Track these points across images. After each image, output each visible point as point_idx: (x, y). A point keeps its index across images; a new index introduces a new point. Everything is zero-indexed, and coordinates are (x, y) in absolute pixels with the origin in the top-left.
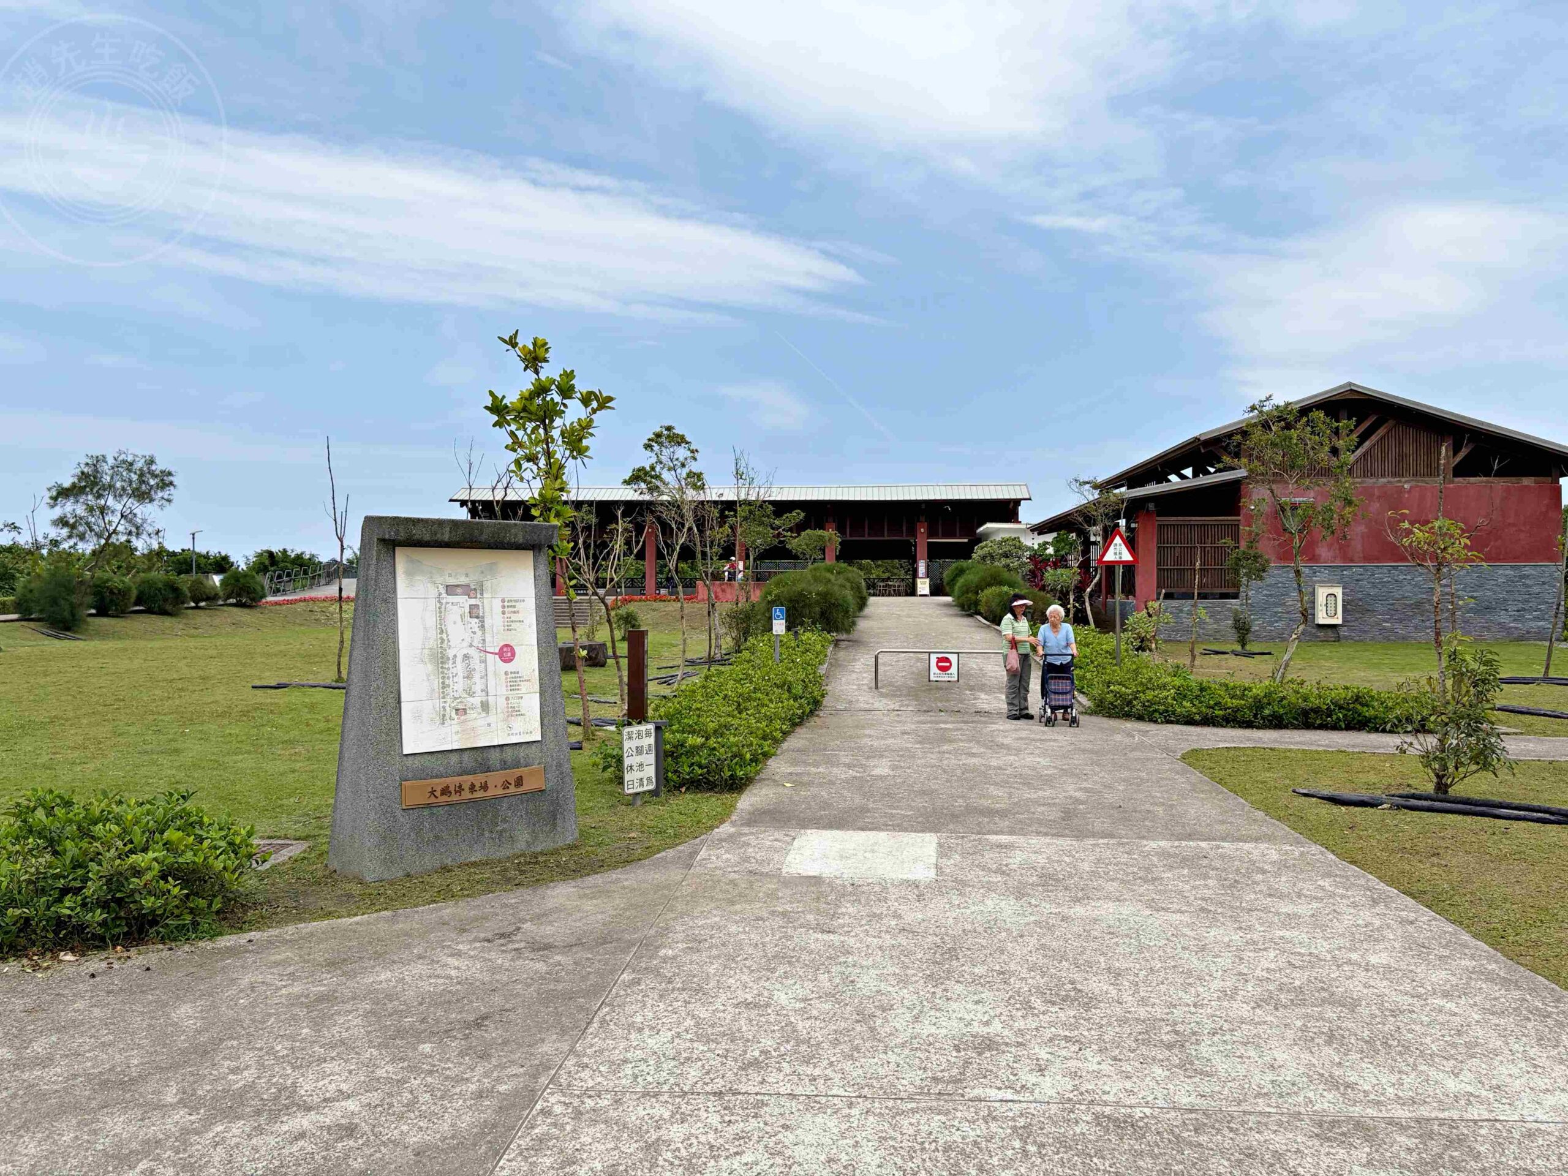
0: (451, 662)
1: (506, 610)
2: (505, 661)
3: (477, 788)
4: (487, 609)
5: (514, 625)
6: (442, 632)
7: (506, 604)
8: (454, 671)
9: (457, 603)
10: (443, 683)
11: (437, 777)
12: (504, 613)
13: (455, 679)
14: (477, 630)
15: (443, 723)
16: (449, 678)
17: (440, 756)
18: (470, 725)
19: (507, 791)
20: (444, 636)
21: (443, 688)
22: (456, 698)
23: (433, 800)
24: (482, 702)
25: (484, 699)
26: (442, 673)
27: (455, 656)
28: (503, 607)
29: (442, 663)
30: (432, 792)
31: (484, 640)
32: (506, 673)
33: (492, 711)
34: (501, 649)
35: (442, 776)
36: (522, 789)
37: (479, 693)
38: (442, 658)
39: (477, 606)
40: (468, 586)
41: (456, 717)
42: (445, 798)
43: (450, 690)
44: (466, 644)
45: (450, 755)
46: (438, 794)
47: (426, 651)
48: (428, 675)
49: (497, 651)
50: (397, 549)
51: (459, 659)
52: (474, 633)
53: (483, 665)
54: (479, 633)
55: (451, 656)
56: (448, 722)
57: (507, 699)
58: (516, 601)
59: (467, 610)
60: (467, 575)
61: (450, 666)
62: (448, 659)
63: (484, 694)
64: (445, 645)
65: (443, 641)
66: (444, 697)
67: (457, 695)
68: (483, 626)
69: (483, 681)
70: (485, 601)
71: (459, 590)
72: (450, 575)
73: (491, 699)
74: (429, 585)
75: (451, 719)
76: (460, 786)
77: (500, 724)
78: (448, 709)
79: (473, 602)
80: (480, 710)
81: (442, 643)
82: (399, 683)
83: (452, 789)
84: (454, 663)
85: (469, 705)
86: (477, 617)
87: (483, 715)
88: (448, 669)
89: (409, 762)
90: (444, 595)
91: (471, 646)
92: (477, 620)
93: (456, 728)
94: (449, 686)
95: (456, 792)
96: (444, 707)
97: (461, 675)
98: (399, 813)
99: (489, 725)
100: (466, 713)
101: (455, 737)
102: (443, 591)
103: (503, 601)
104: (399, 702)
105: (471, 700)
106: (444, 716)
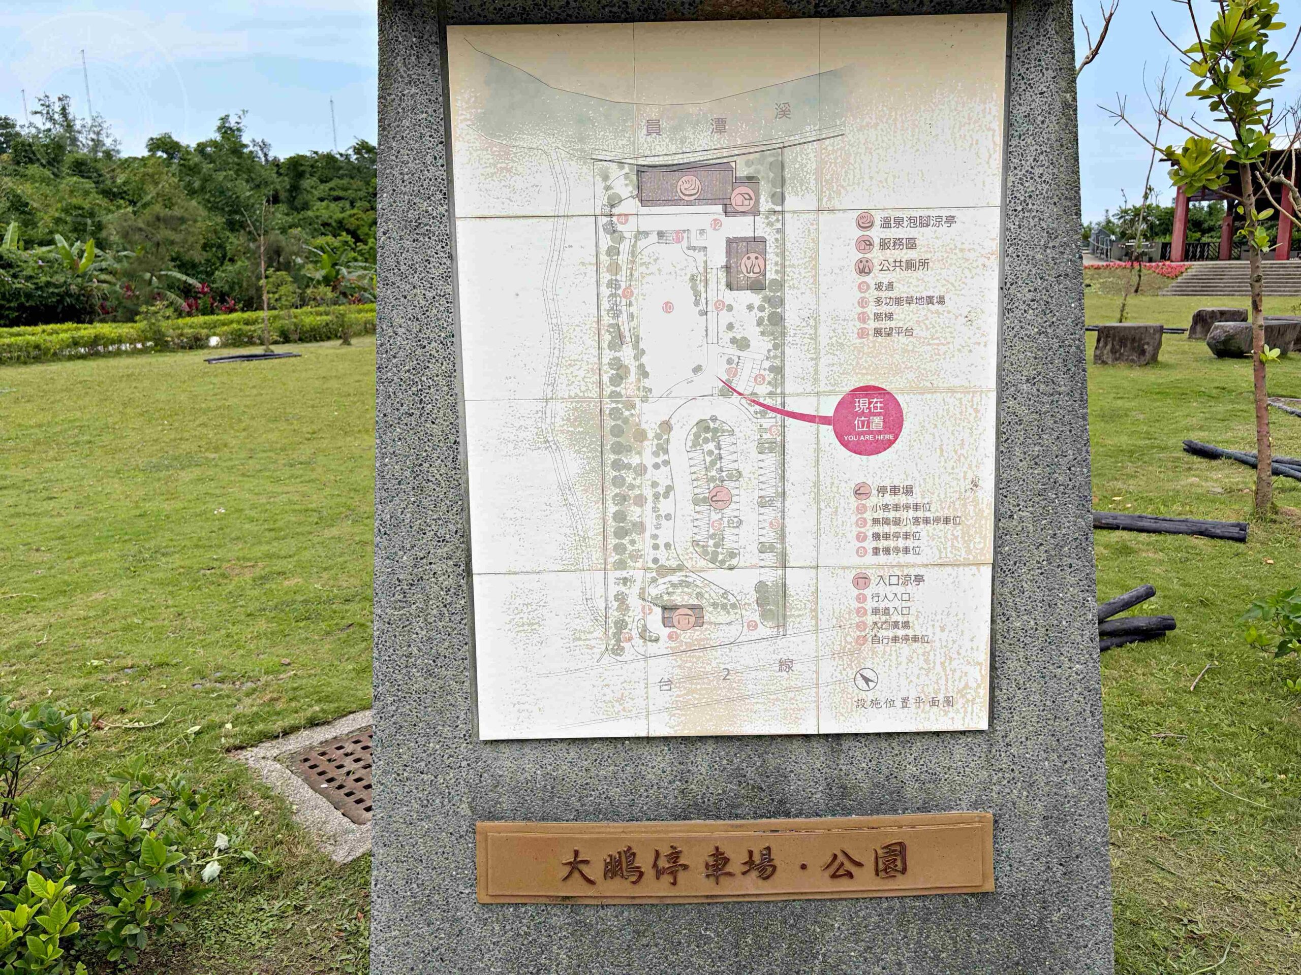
0: (649, 446)
1: (876, 255)
2: (858, 449)
3: (736, 865)
4: (795, 256)
5: (903, 316)
6: (618, 340)
7: (876, 234)
8: (662, 476)
9: (679, 235)
10: (620, 517)
11: (598, 814)
12: (863, 269)
13: (665, 506)
14: (752, 332)
15: (618, 650)
16: (640, 501)
17: (608, 751)
18: (717, 659)
19: (844, 885)
20: (627, 354)
21: (621, 533)
22: (663, 571)
23: (576, 888)
24: (761, 587)
25: (770, 577)
26: (618, 482)
27: (666, 426)
28: (866, 244)
29: (618, 449)
30: (576, 865)
31: (778, 370)
32: (860, 492)
33: (800, 620)
34: (846, 404)
35: (613, 814)
36: (901, 884)
37: (750, 556)
38: (617, 431)
39: (756, 243)
40: (724, 167)
41: (664, 632)
42: (618, 888)
43: (644, 543)
44: (709, 382)
45: (645, 751)
46: (595, 871)
47: (560, 409)
48: (566, 489)
49: (828, 408)
50: (456, 36)
51: (679, 438)
52: (742, 344)
53: (770, 460)
54: (761, 345)
55: (651, 427)
56: (634, 647)
57: (861, 581)
58: (924, 222)
59: (719, 258)
60: (720, 125)
61: (648, 459)
62: (641, 435)
63: (770, 559)
64: (628, 387)
65: (620, 372)
66: (621, 565)
67: (666, 558)
68: (777, 320)
69: (770, 514)
70: (793, 226)
71: (688, 184)
72: (654, 127)
73: (797, 581)
74: (573, 167)
75: (645, 635)
76: (675, 856)
77: (828, 669)
78: (634, 601)
79: (741, 227)
80: (754, 615)
81: (617, 379)
82: (465, 510)
83: (644, 861)
84: (662, 449)
85: (713, 595)
86: (756, 286)
87: (764, 630)
88: (641, 470)
89: (506, 762)
90: (630, 205)
91: (728, 389)
92: (756, 299)
93: (661, 668)
94: (640, 527)
95: (659, 873)
96: (621, 599)
97: (684, 491)
98: (467, 912)
99: (786, 665)
100: (699, 621)
101: (661, 698)
102: (623, 187)
103: (865, 223)
104: (468, 572)
105: (721, 577)
106: (621, 625)
